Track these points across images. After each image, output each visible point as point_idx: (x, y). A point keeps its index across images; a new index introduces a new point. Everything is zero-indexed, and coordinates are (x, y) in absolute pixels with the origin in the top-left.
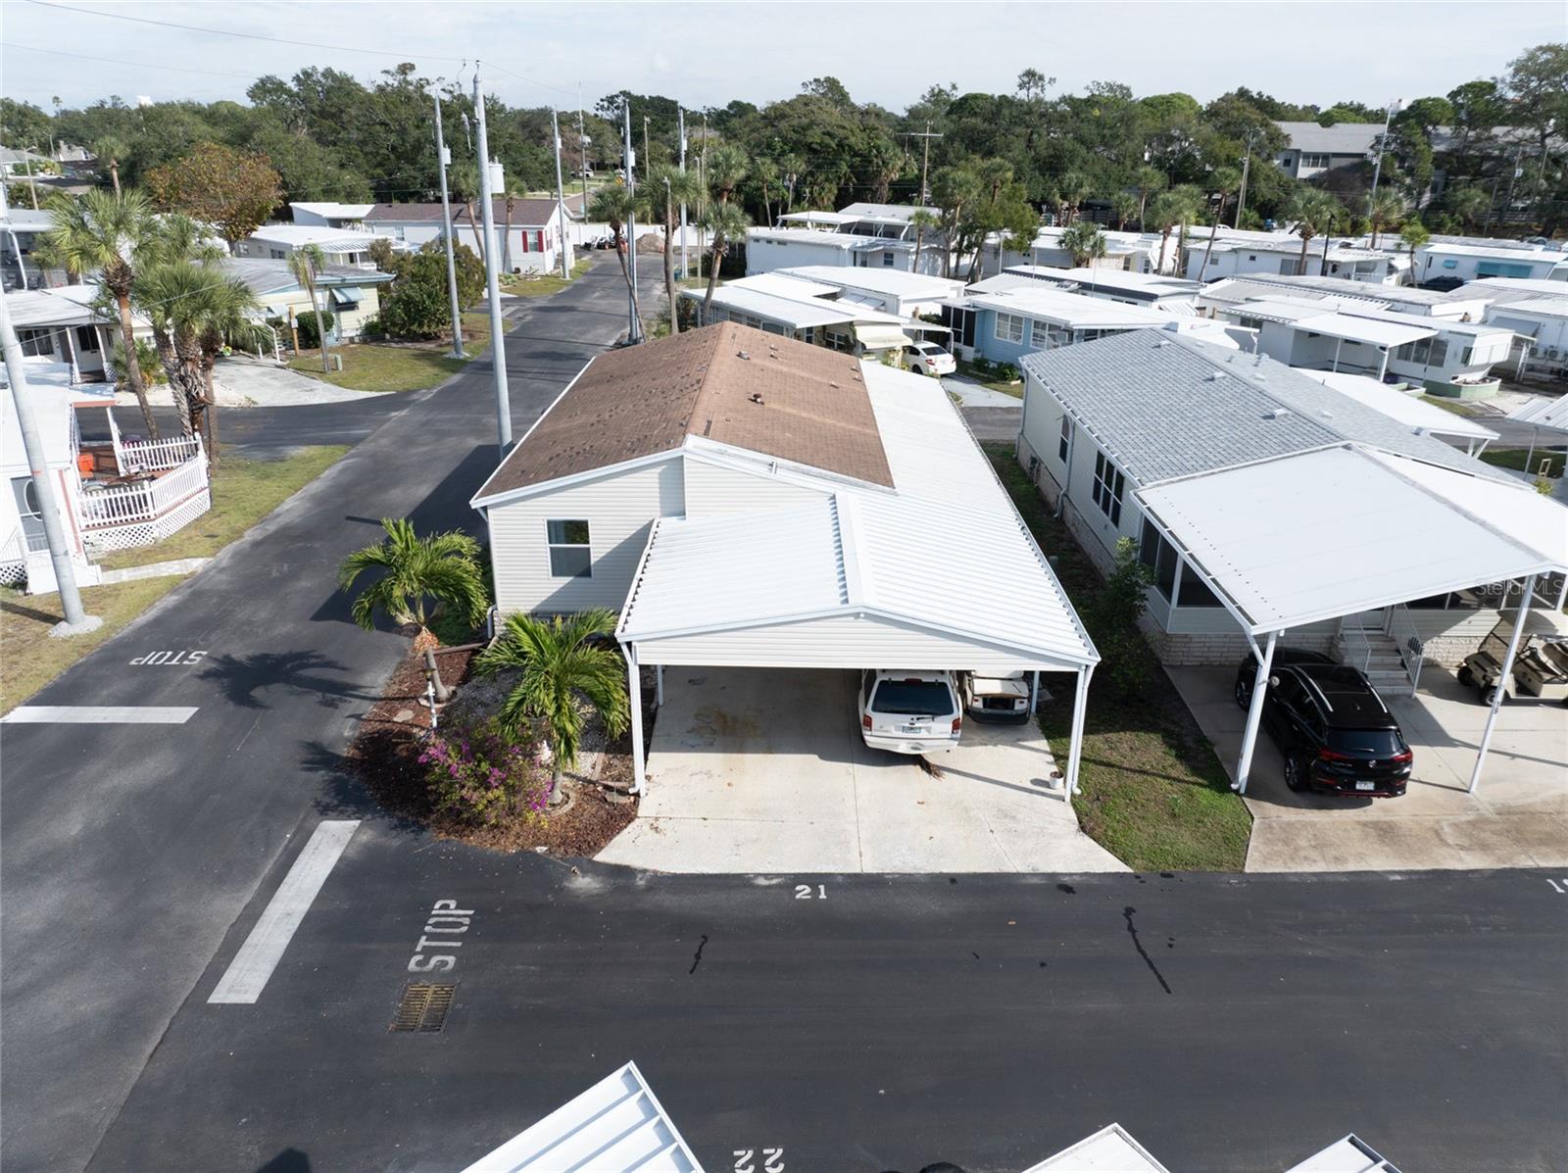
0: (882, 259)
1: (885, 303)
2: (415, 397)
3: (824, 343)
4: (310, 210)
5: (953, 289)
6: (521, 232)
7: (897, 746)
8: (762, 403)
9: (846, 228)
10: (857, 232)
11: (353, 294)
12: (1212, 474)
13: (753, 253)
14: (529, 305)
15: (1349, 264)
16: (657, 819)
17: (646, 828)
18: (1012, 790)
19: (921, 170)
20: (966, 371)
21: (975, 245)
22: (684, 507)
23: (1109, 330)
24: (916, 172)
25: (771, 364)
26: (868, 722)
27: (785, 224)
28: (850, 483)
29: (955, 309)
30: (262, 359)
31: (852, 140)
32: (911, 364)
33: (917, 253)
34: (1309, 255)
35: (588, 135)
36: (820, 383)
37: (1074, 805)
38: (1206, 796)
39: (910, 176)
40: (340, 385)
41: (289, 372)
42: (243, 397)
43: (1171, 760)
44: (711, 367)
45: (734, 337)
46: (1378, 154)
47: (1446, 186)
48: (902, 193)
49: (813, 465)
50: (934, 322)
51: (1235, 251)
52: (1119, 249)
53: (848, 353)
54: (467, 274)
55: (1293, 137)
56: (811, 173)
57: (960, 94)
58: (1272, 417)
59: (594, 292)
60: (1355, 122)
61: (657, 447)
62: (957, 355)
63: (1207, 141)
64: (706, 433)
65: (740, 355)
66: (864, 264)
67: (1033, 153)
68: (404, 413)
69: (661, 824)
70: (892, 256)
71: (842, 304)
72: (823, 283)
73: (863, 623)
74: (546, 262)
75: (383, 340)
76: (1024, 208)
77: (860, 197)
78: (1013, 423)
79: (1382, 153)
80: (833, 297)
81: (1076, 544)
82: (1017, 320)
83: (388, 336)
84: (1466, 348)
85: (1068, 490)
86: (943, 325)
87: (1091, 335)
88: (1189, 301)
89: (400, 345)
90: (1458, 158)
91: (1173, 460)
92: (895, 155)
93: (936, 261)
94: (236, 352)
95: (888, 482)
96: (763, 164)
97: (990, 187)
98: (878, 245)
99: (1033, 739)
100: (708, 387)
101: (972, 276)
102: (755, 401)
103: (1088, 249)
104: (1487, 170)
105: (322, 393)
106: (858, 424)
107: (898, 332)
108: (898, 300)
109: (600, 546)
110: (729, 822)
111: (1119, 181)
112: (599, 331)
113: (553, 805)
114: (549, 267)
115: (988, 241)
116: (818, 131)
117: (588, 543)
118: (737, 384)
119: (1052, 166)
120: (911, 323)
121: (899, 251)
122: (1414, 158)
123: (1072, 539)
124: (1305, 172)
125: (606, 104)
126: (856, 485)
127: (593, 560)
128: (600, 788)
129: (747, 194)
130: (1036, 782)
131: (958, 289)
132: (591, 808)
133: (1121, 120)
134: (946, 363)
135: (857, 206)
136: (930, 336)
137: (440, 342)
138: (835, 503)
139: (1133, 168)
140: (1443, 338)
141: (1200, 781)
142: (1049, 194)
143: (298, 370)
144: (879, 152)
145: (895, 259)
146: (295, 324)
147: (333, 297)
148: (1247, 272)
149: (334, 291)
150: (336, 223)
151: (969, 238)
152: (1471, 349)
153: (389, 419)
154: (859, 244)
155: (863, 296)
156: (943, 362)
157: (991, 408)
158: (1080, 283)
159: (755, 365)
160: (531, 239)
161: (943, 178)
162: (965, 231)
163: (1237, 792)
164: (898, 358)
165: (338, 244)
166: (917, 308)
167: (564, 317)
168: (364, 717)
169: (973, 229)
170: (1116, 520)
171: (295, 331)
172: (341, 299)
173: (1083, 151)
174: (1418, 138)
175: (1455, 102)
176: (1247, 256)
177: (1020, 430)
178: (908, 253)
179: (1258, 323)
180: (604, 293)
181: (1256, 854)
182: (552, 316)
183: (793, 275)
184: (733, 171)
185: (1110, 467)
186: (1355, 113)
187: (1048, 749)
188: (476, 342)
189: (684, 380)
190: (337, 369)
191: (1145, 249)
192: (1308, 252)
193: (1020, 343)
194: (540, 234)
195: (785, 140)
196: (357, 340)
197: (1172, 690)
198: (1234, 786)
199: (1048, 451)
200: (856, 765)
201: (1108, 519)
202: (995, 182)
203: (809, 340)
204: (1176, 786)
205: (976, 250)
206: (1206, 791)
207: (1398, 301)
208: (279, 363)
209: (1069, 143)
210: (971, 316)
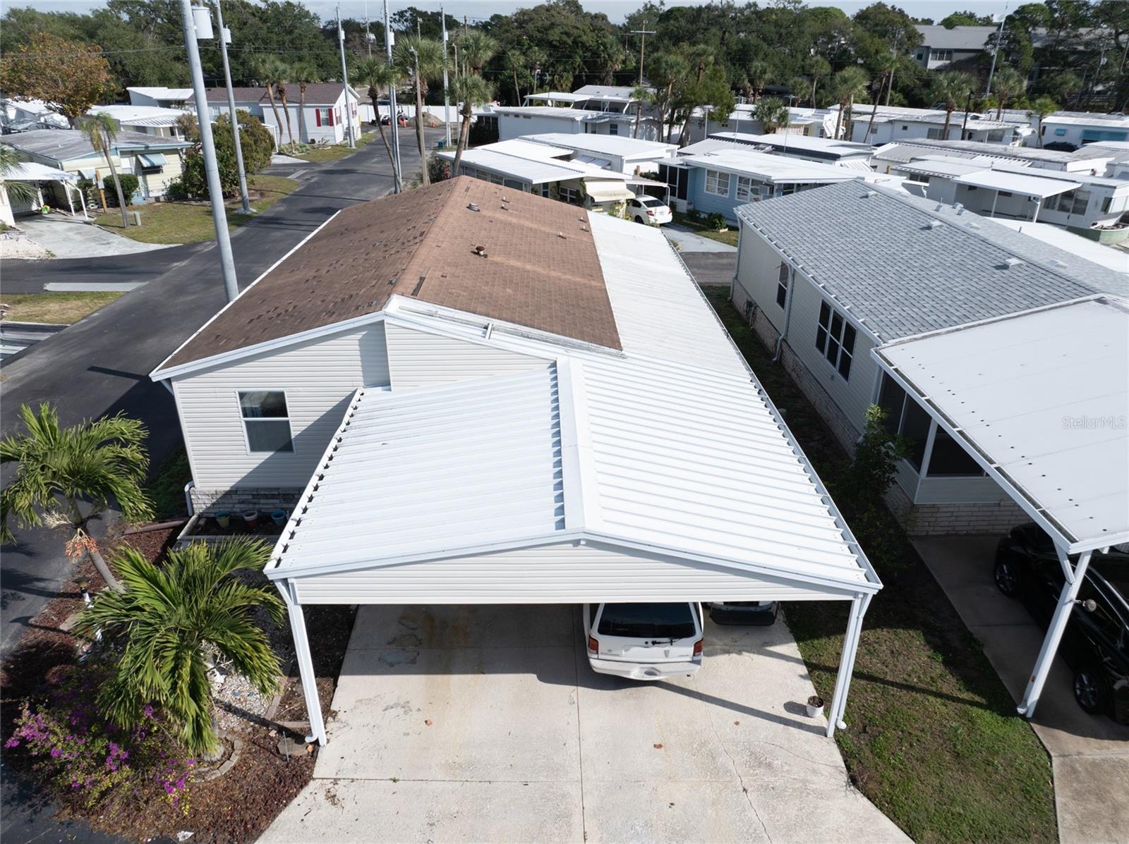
0: (608, 129)
1: (611, 162)
2: (199, 248)
3: (559, 197)
4: (143, 93)
5: (668, 151)
6: (314, 110)
7: (628, 672)
8: (485, 256)
9: (579, 105)
10: (588, 108)
11: (157, 160)
12: (957, 330)
13: (503, 124)
14: (317, 169)
15: (984, 132)
16: (336, 781)
17: (321, 797)
18: (765, 722)
19: (638, 62)
20: (682, 221)
21: (684, 117)
22: (389, 376)
23: (804, 184)
24: (634, 64)
25: (500, 216)
26: (595, 646)
27: (531, 103)
28: (574, 346)
29: (671, 168)
30: (74, 216)
31: (584, 38)
32: (634, 215)
33: (637, 123)
34: (951, 125)
35: (373, 32)
36: (548, 234)
37: (838, 742)
38: (987, 720)
39: (630, 67)
40: (134, 239)
41: (94, 228)
42: (44, 251)
43: (938, 669)
44: (439, 219)
45: (467, 190)
46: (995, 47)
47: (1041, 73)
48: (623, 79)
49: (533, 327)
50: (652, 179)
51: (890, 122)
52: (799, 120)
53: (578, 206)
54: (256, 142)
55: (925, 36)
56: (553, 65)
57: (666, 8)
58: (1005, 267)
59: (373, 158)
60: (969, 25)
61: (358, 311)
62: (673, 207)
63: (861, 39)
64: (414, 294)
65: (470, 207)
66: (594, 132)
67: (725, 48)
68: (184, 263)
69: (340, 791)
70: (616, 126)
71: (575, 164)
72: (559, 146)
73: (583, 550)
74: (337, 134)
75: (186, 199)
76: (723, 87)
77: (592, 80)
78: (728, 267)
79: (998, 47)
80: (567, 158)
81: (797, 389)
82: (723, 176)
83: (190, 196)
84: (1106, 198)
85: (787, 335)
86: (661, 181)
87: (788, 189)
88: (864, 160)
89: (199, 203)
90: (1051, 52)
91: (910, 312)
92: (618, 50)
93: (652, 130)
94: (53, 210)
95: (615, 343)
96: (513, 55)
97: (696, 69)
98: (605, 118)
99: (782, 642)
100: (430, 241)
101: (681, 142)
102: (478, 254)
103: (774, 120)
104: (1073, 62)
105: (118, 246)
106: (583, 276)
107: (621, 187)
108: (622, 160)
109: (299, 420)
110: (424, 784)
111: (793, 70)
112: (370, 190)
113: (213, 763)
114: (339, 138)
115: (694, 115)
116: (557, 31)
117: (286, 416)
118: (462, 237)
119: (740, 58)
120: (633, 179)
121: (623, 122)
122: (1018, 52)
123: (793, 384)
124: (933, 64)
125: (397, 17)
126: (580, 347)
127: (294, 434)
128: (273, 733)
129: (502, 81)
130: (791, 707)
131: (672, 151)
132: (256, 765)
133: (794, 22)
134: (663, 214)
135: (588, 87)
136: (649, 190)
137: (234, 200)
138: (555, 371)
139: (803, 60)
140: (1087, 189)
141: (977, 699)
142: (739, 79)
143: (103, 225)
144: (606, 48)
145: (619, 129)
146: (101, 185)
147: (138, 162)
148: (905, 137)
149: (139, 156)
150: (166, 104)
151: (679, 112)
152: (1111, 199)
153: (169, 270)
154: (590, 117)
155: (591, 157)
156: (661, 213)
157: (704, 253)
158: (773, 146)
159: (484, 217)
160: (323, 115)
161: (657, 61)
162: (676, 105)
163: (1023, 717)
164: (622, 209)
165: (160, 119)
166: (638, 167)
167: (344, 178)
168: (32, 621)
169: (683, 103)
170: (845, 369)
171: (102, 192)
172: (145, 163)
173: (765, 46)
174: (1022, 35)
175: (1050, 8)
176: (901, 126)
177: (734, 274)
178: (629, 123)
179: (925, 178)
180: (380, 158)
181: (1068, 816)
182: (335, 177)
183: (533, 140)
184: (481, 52)
185: (838, 320)
186: (967, 19)
187: (799, 656)
188: (264, 200)
189: (410, 232)
190: (136, 225)
191: (819, 120)
192: (951, 122)
193: (726, 196)
194: (330, 111)
195: (531, 38)
196: (162, 199)
197: (922, 569)
198: (1021, 710)
199: (765, 297)
200: (581, 689)
201: (835, 370)
202: (700, 65)
203: (545, 195)
204: (952, 705)
205: (684, 122)
206: (987, 714)
207: (1038, 160)
208: (87, 219)
209: (753, 39)
210: (684, 173)
